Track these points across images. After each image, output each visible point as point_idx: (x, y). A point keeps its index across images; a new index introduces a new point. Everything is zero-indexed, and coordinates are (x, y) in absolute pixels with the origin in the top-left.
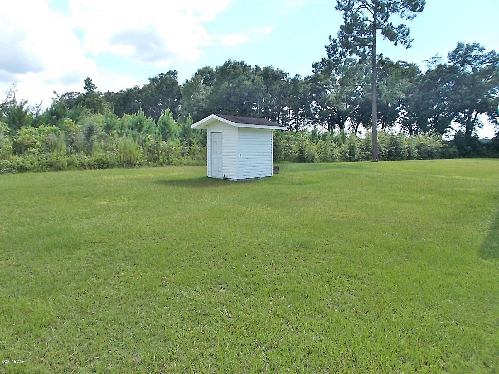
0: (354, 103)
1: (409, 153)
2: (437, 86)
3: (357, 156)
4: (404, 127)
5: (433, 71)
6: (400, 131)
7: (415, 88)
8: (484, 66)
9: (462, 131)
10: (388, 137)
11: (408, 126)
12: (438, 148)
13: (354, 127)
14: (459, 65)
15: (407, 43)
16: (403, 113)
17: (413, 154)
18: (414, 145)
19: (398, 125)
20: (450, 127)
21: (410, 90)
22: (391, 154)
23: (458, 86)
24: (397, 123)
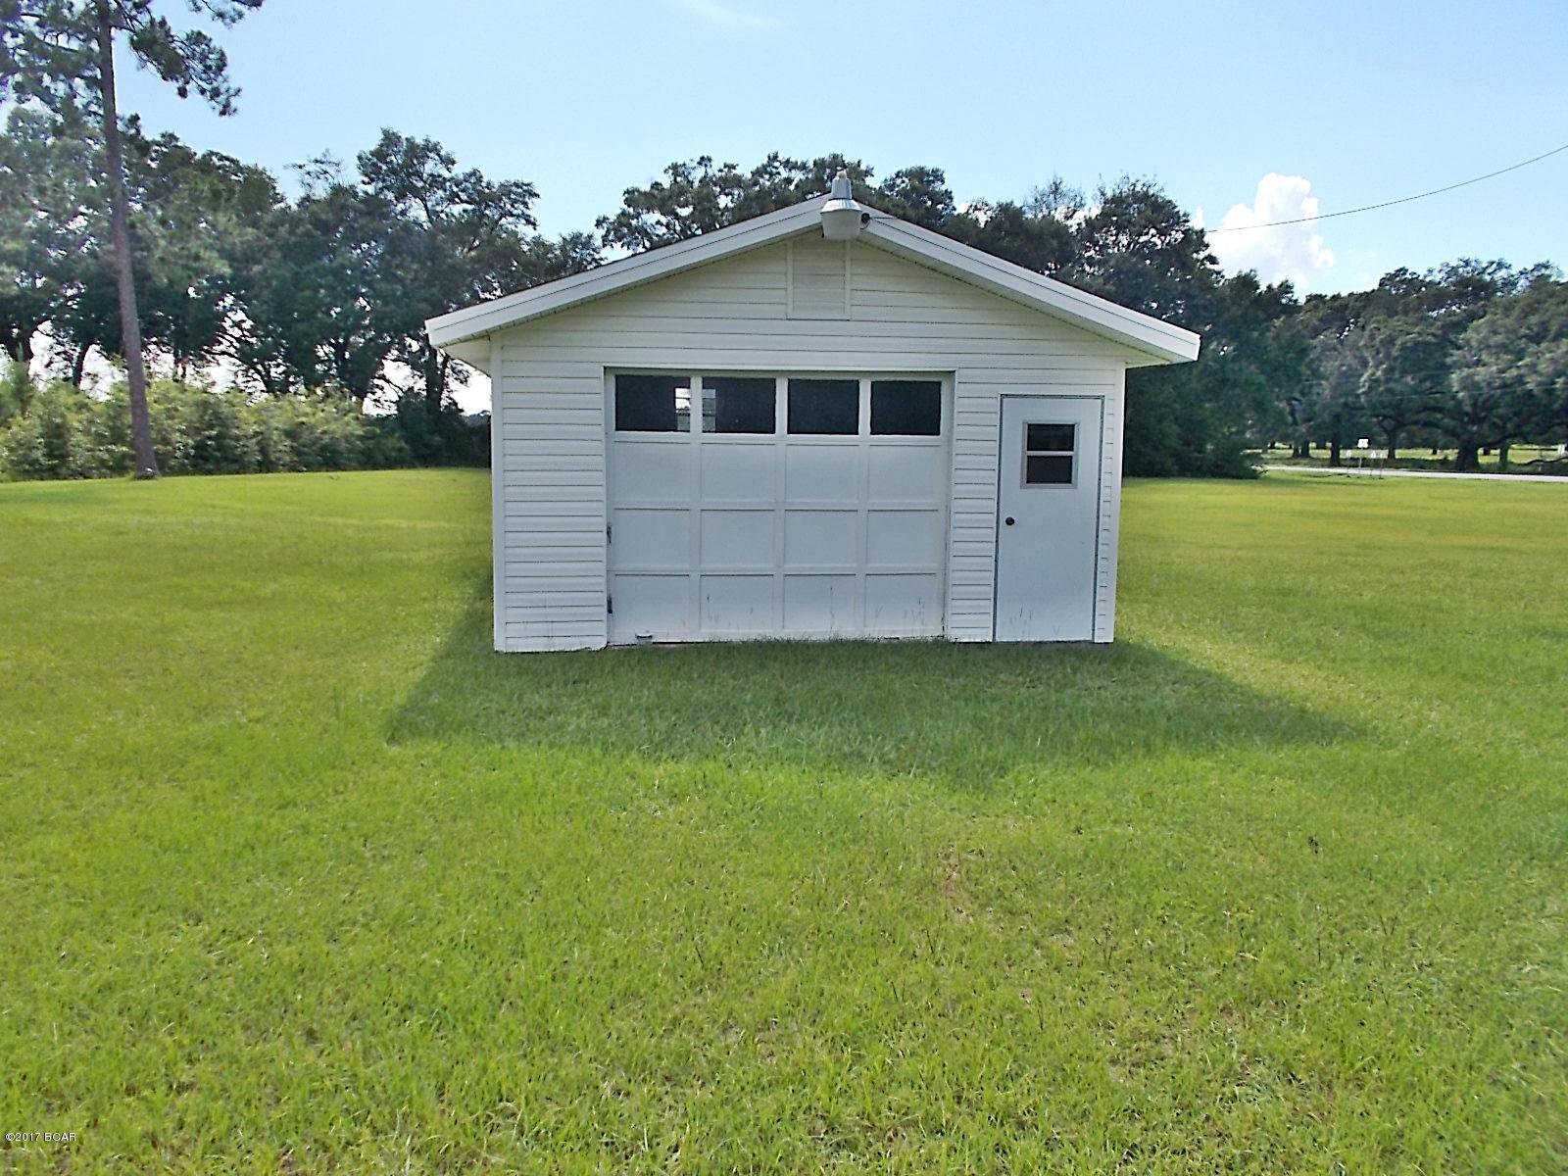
0: (62, 274)
1: (263, 451)
2: (333, 251)
3: (79, 459)
4: (243, 368)
5: (319, 201)
6: (234, 382)
7: (270, 248)
8: (457, 209)
9: (416, 390)
10: (189, 397)
11: (259, 367)
12: (353, 439)
13: (69, 358)
14: (390, 196)
15: (222, 98)
16: (238, 325)
17: (277, 455)
18: (276, 425)
19: (224, 360)
20: (383, 377)
21: (253, 251)
22: (206, 454)
23: (394, 257)
24: (223, 353)
